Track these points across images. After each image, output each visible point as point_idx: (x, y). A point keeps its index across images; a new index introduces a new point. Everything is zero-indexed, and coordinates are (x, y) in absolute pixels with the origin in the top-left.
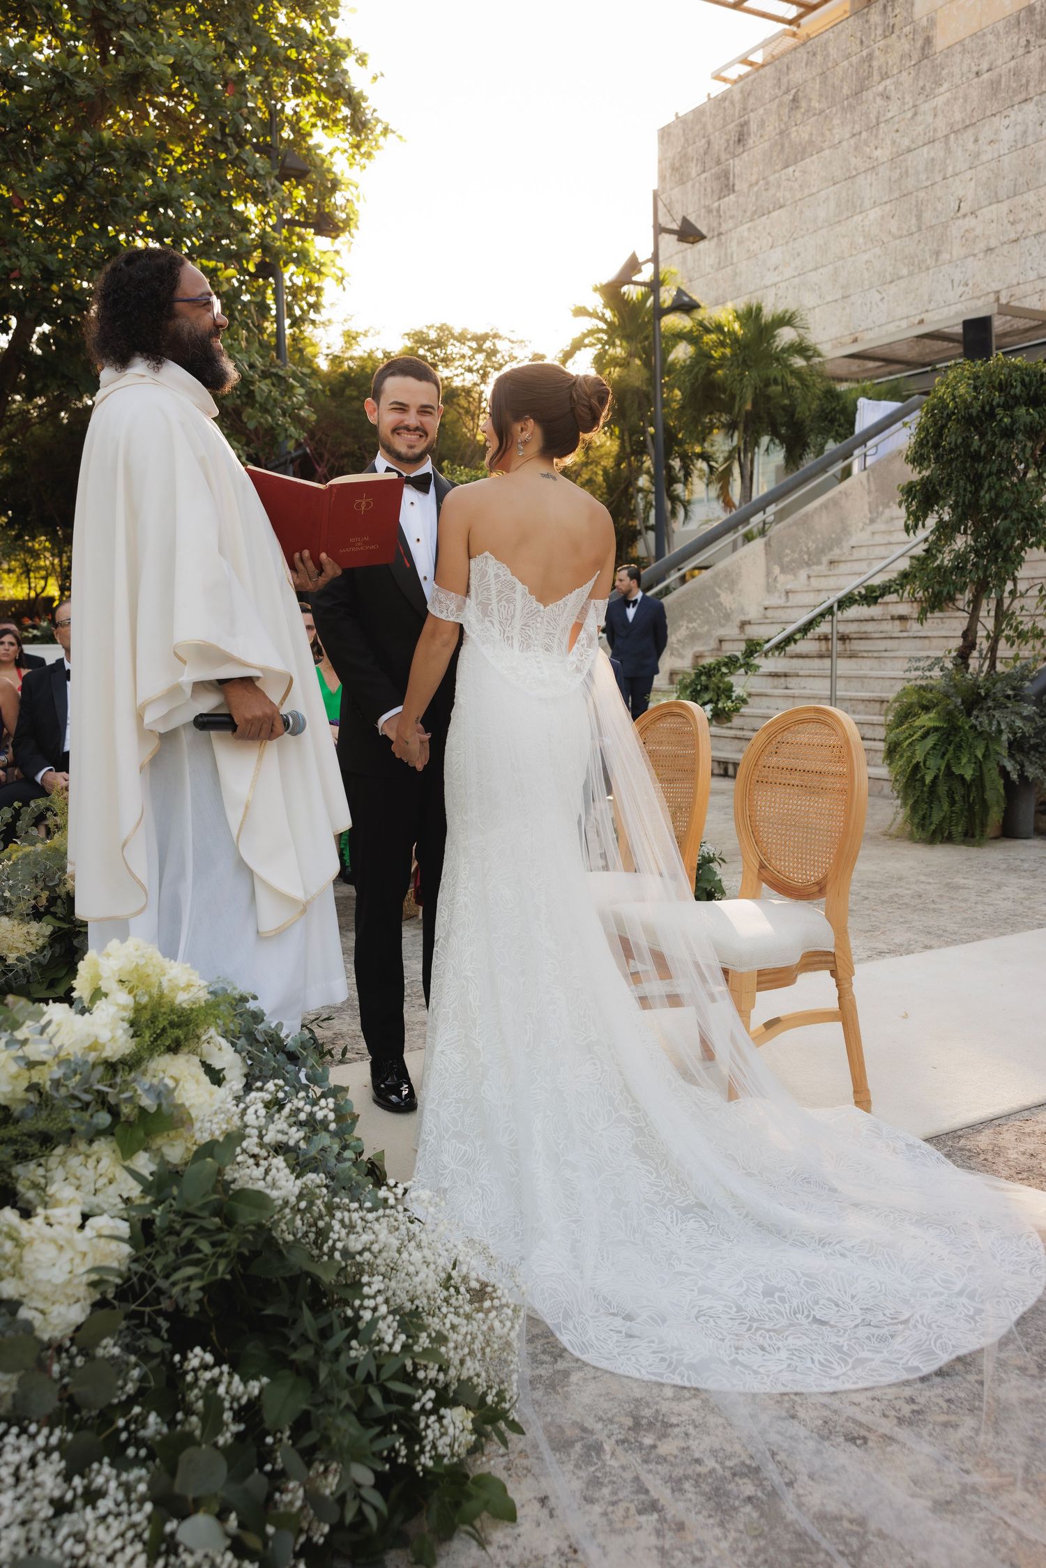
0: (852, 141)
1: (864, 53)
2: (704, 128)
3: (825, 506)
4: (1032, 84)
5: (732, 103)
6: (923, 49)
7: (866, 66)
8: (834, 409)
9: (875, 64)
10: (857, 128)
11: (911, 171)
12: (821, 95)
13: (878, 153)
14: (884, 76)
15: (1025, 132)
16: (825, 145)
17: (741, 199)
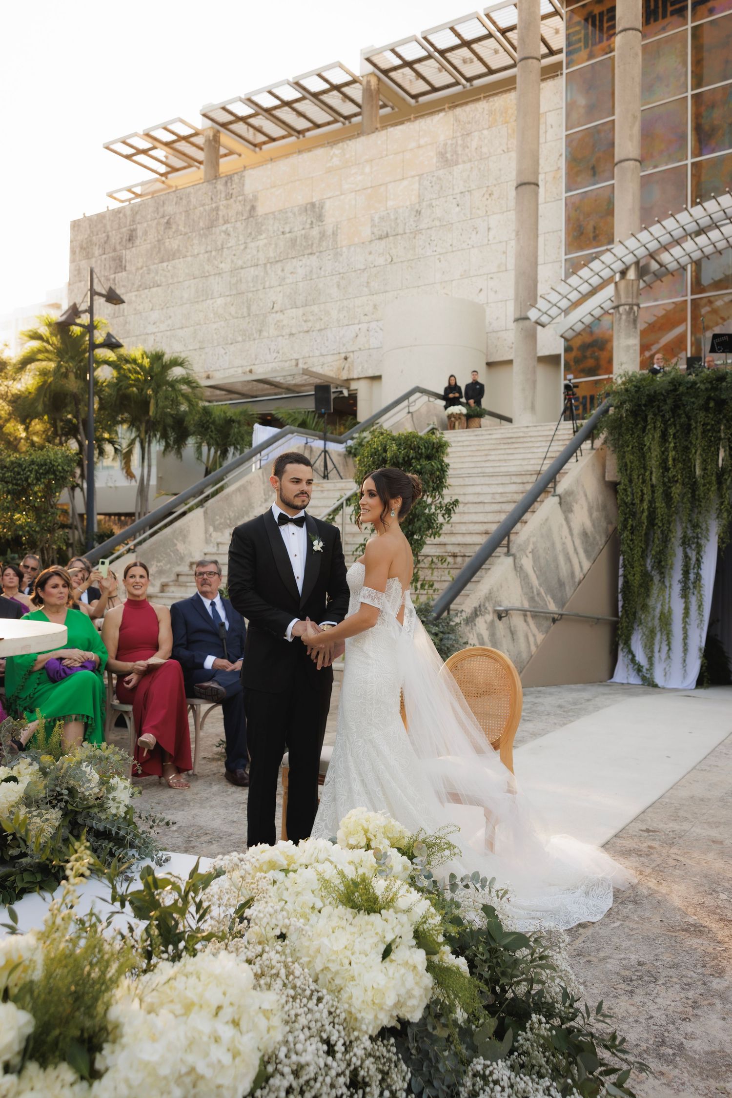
0: (206, 255)
1: (214, 205)
2: (105, 226)
3: (239, 490)
4: (315, 245)
5: (125, 215)
6: (250, 211)
7: (215, 213)
8: (208, 421)
9: (220, 213)
10: (209, 248)
11: (243, 280)
12: (185, 224)
13: (222, 266)
14: (226, 222)
15: (311, 271)
16: (188, 254)
17: (131, 276)
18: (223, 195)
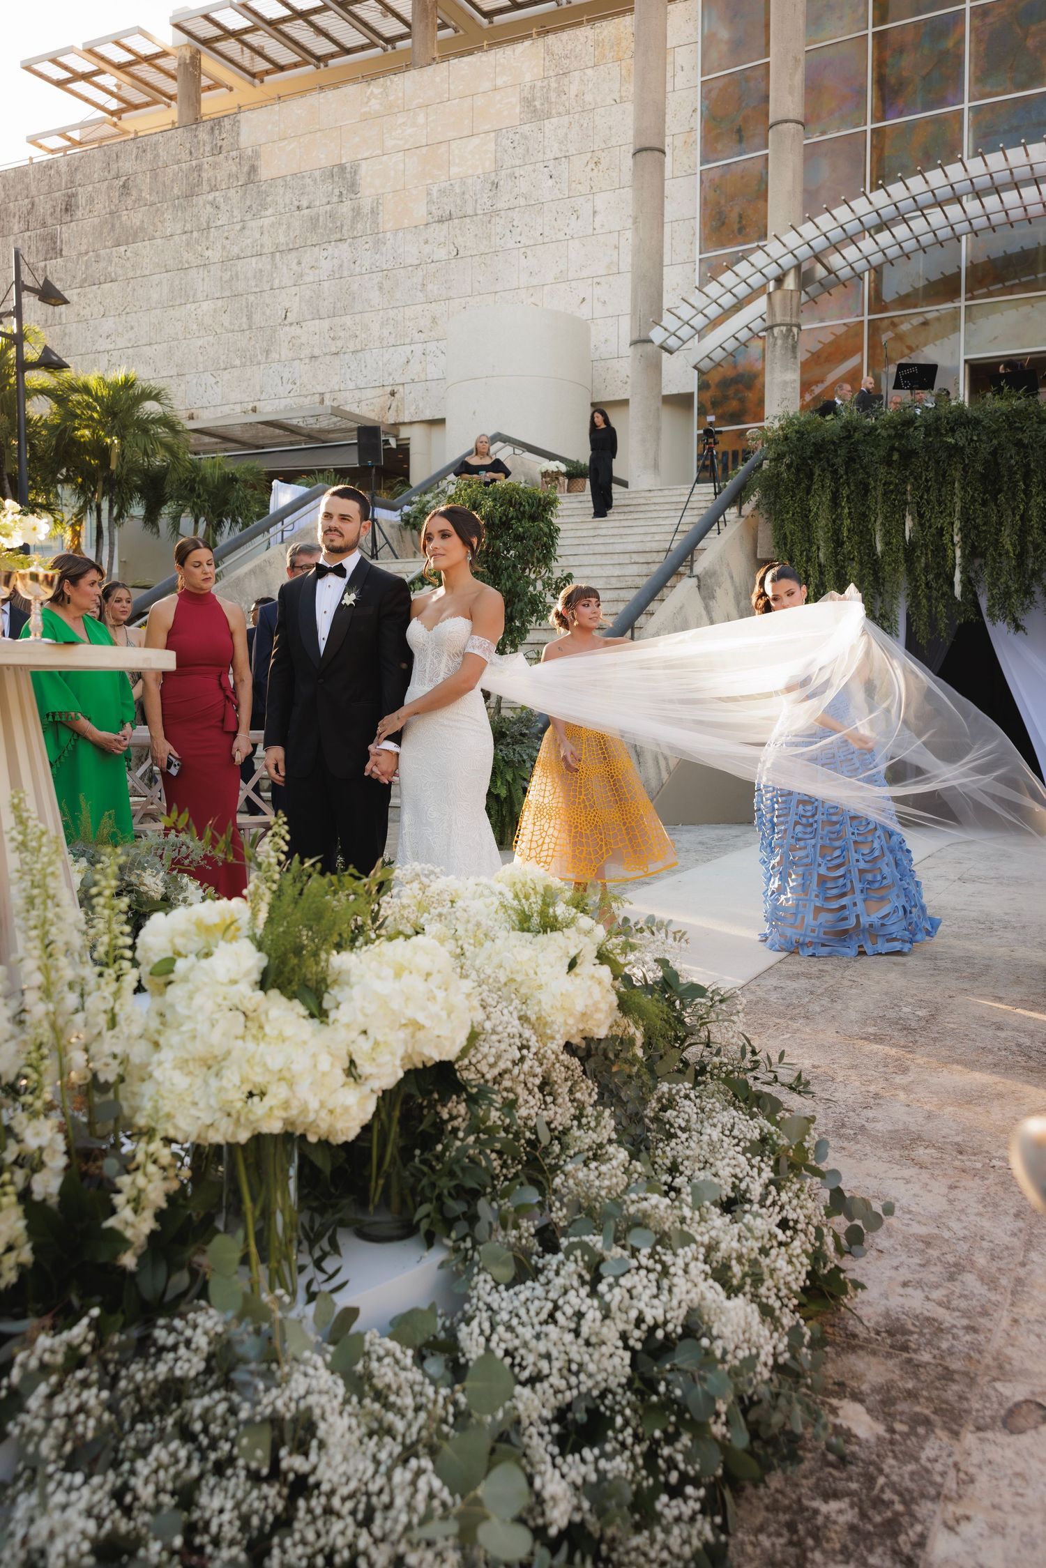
0: (184, 237)
1: (194, 163)
2: (27, 187)
4: (345, 228)
5: (58, 172)
6: (249, 173)
7: (195, 175)
9: (204, 175)
10: (188, 227)
11: (241, 276)
12: (151, 189)
13: (208, 253)
14: (214, 188)
15: (341, 266)
16: (156, 235)
17: (70, 265)
18: (208, 148)
